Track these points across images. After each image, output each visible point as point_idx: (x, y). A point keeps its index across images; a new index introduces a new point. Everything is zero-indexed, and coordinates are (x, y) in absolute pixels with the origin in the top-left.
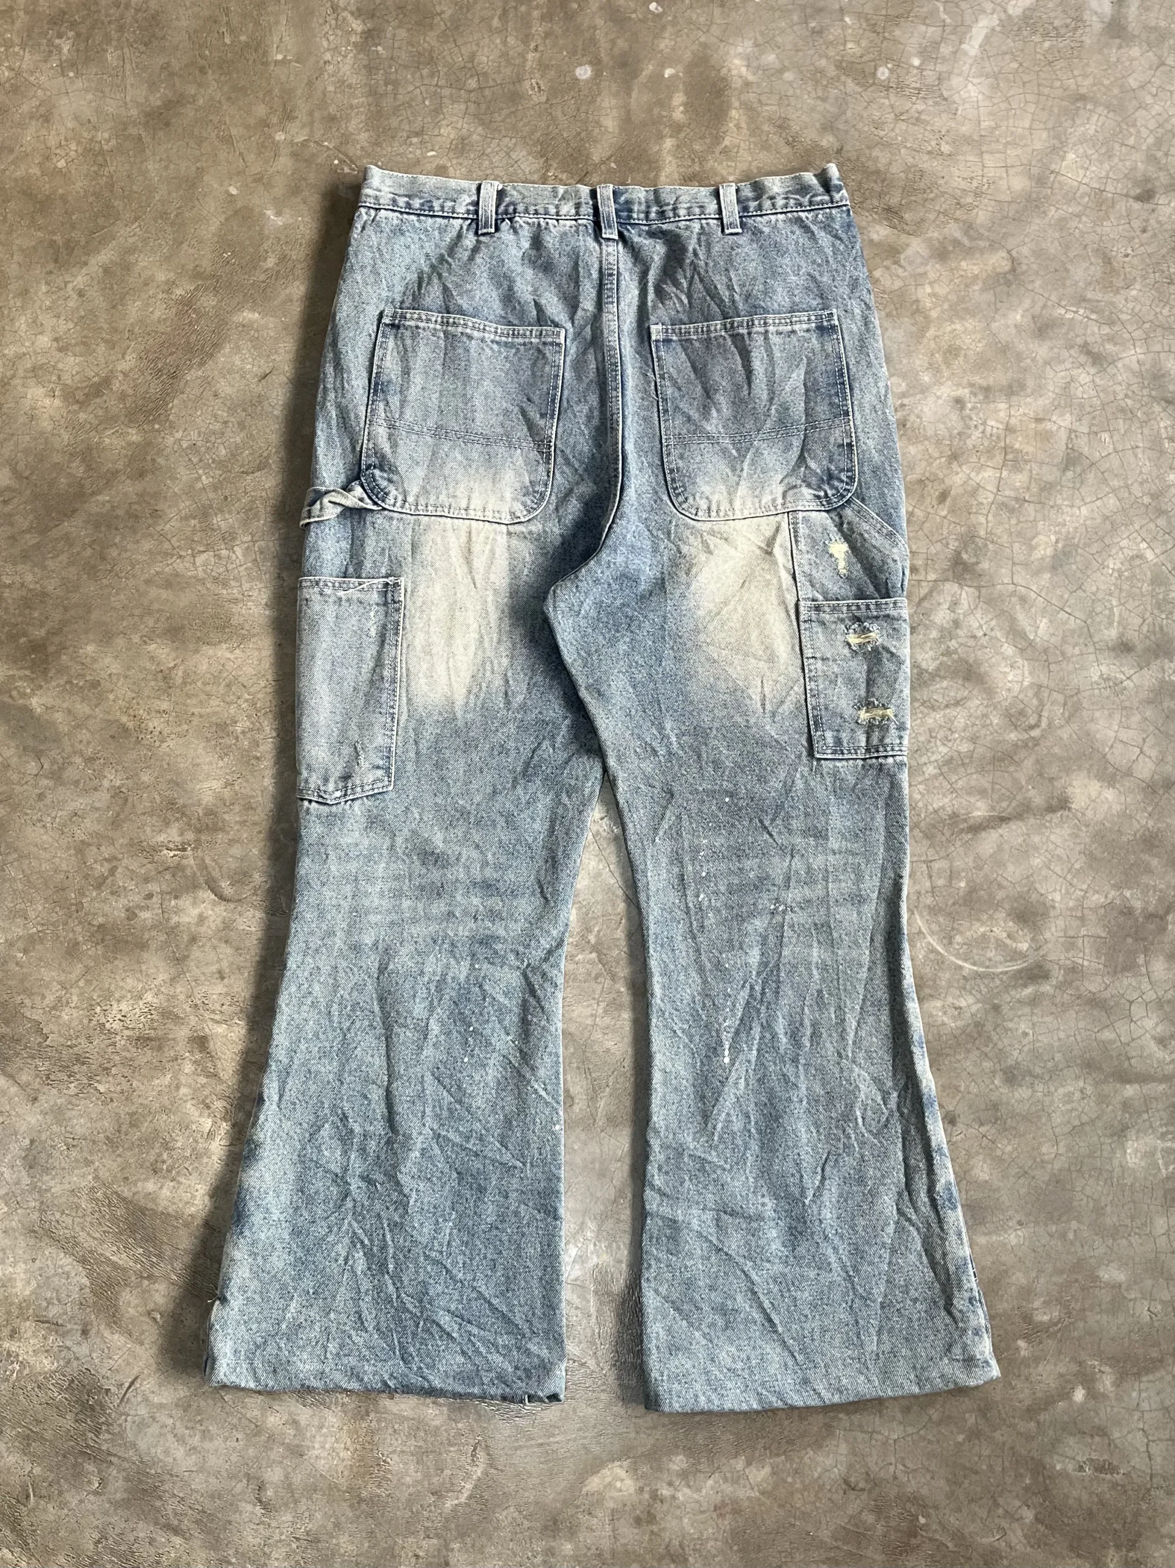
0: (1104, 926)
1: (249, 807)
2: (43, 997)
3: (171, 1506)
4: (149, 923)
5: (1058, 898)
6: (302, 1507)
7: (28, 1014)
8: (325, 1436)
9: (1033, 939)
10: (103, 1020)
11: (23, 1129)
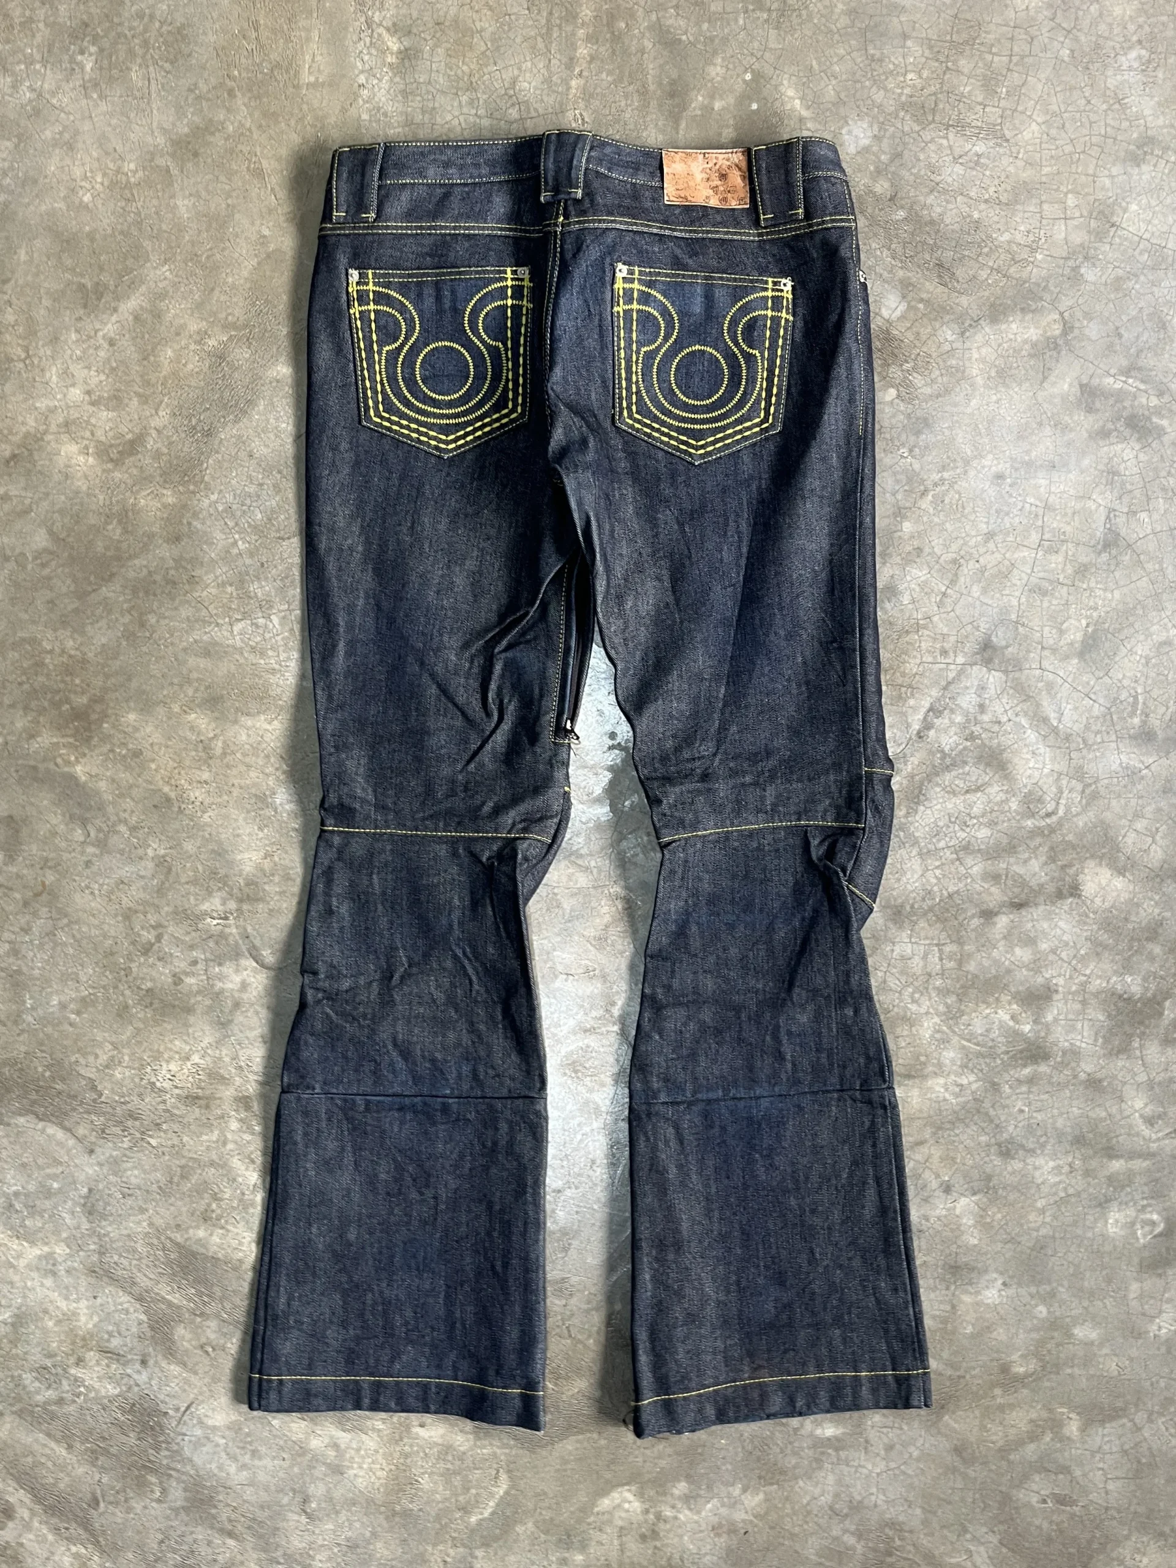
0: (1104, 1010)
1: (287, 878)
2: (97, 1056)
3: (224, 1514)
4: (195, 988)
5: (1061, 981)
6: (342, 1517)
7: (82, 1072)
8: (363, 1457)
9: (1035, 1022)
10: (153, 1079)
11: (82, 1177)
